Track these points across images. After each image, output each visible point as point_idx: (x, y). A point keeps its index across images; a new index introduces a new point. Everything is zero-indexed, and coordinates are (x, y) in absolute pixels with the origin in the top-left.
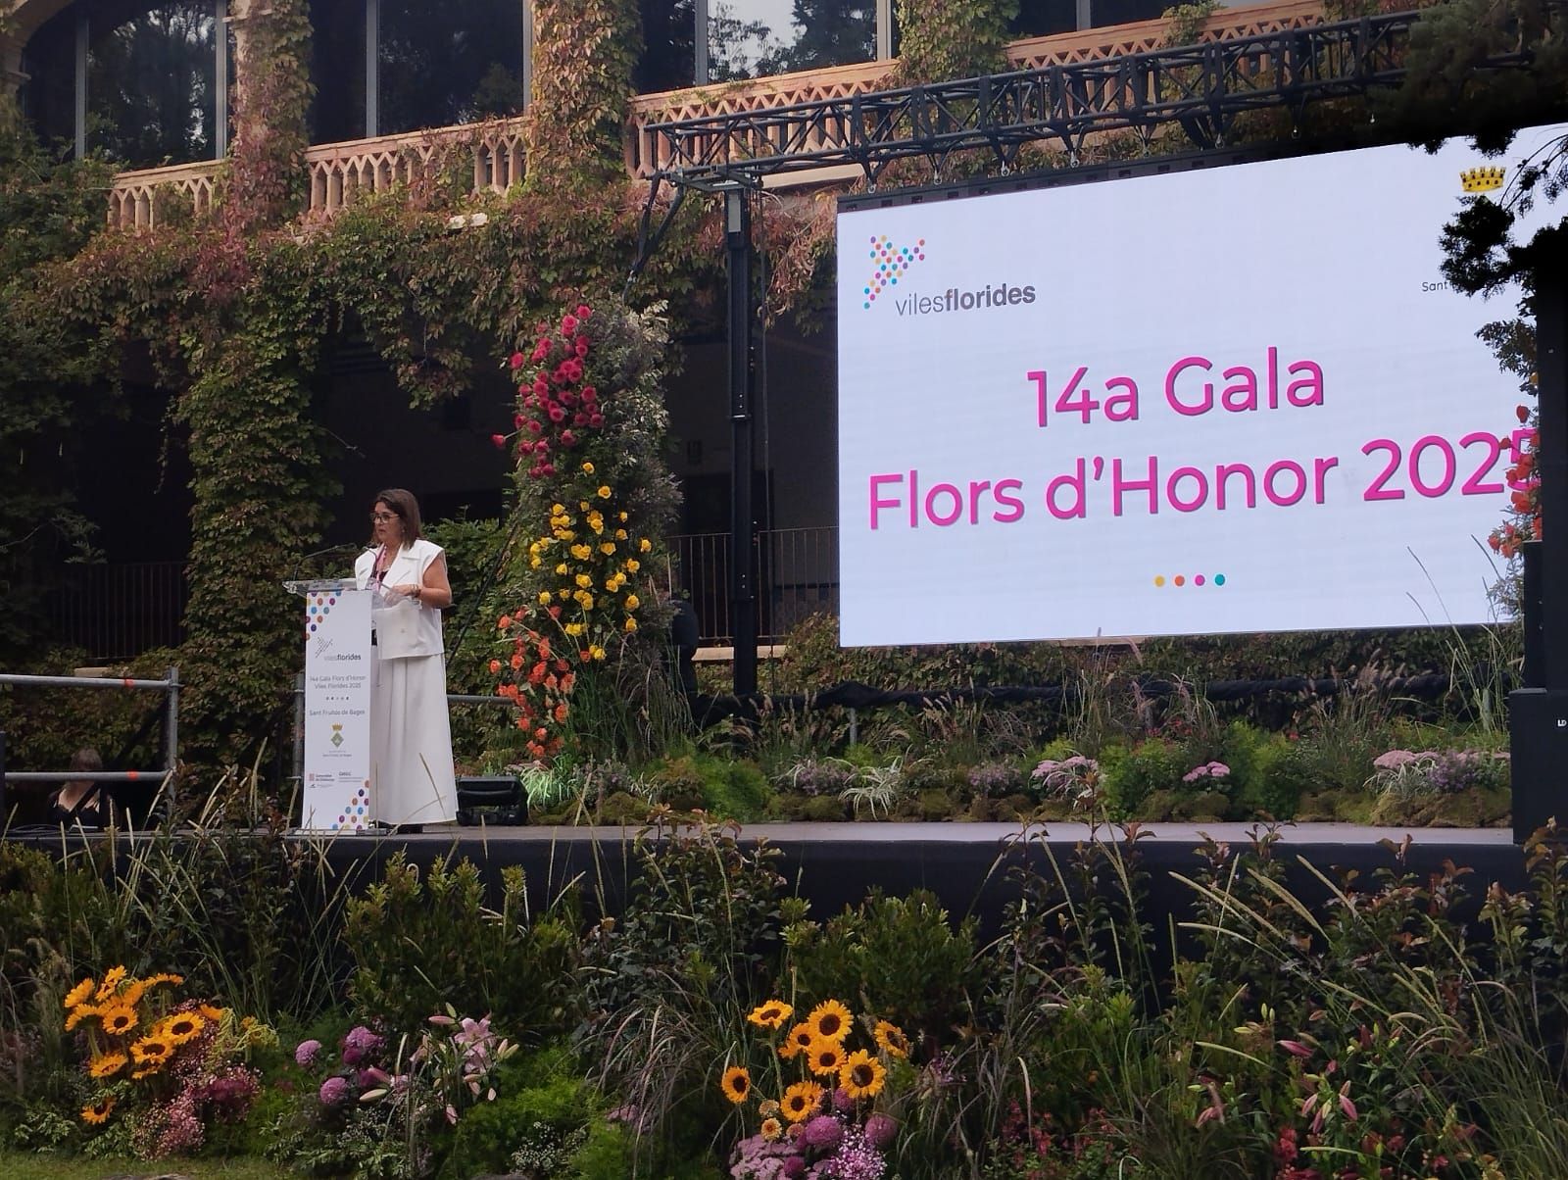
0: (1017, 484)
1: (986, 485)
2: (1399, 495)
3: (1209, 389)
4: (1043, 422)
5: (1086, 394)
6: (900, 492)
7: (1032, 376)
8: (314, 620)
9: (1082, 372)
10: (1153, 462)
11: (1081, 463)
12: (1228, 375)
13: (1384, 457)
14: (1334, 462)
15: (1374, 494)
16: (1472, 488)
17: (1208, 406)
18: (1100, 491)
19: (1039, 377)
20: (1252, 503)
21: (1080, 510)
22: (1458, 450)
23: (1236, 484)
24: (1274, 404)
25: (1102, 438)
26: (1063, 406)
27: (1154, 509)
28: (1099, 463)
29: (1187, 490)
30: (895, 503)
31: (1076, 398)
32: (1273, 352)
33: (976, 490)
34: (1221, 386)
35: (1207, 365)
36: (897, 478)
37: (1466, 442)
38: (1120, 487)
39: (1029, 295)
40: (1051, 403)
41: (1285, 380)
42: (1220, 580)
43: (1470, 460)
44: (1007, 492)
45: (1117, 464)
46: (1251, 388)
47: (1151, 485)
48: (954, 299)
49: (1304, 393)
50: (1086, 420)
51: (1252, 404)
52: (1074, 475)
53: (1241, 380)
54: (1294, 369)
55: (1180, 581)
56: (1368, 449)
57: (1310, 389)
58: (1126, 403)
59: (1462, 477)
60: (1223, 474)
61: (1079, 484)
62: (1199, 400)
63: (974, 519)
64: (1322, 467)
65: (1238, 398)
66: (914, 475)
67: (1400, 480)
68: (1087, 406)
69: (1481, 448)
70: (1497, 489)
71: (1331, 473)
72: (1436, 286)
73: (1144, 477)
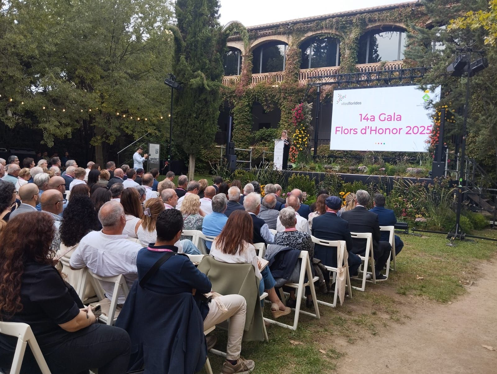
0: (357, 129)
1: (352, 129)
2: (410, 134)
3: (385, 118)
4: (361, 121)
5: (367, 117)
6: (340, 129)
7: (360, 115)
8: (276, 144)
9: (367, 114)
10: (376, 127)
11: (366, 127)
12: (388, 116)
13: (409, 129)
14: (402, 129)
15: (407, 133)
16: (421, 133)
17: (385, 120)
18: (368, 131)
19: (361, 115)
20: (390, 134)
21: (365, 133)
22: (419, 128)
23: (388, 131)
24: (394, 120)
25: (369, 123)
26: (364, 119)
27: (376, 134)
28: (368, 127)
29: (381, 131)
30: (339, 131)
31: (366, 118)
32: (395, 113)
33: (351, 130)
35: (385, 114)
36: (340, 127)
37: (421, 127)
38: (371, 130)
39: (360, 103)
40: (363, 118)
41: (396, 117)
43: (421, 130)
44: (355, 130)
45: (371, 127)
46: (391, 118)
47: (376, 130)
48: (350, 103)
49: (398, 119)
50: (367, 121)
51: (391, 120)
52: (365, 128)
53: (390, 117)
55: (379, 144)
56: (407, 127)
57: (400, 118)
58: (373, 119)
59: (420, 132)
60: (386, 129)
61: (366, 130)
62: (384, 119)
63: (350, 134)
64: (400, 129)
65: (389, 119)
66: (342, 127)
67: (411, 132)
68: (367, 119)
69: (423, 128)
70: (424, 134)
71: (401, 130)
72: (418, 106)
73: (375, 129)
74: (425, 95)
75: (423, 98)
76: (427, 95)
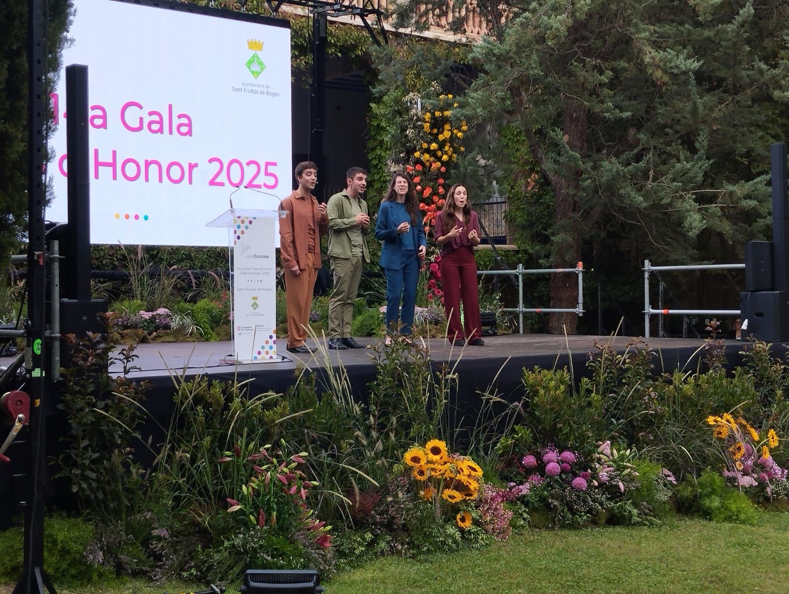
2: (222, 184)
3: (141, 119)
10: (114, 153)
12: (151, 114)
13: (216, 165)
14: (196, 165)
15: (212, 183)
16: (250, 185)
17: (140, 128)
20: (161, 180)
22: (245, 167)
24: (171, 132)
27: (115, 178)
29: (131, 170)
32: (170, 107)
34: (147, 119)
35: (140, 107)
37: (249, 163)
38: (97, 164)
41: (176, 122)
42: (146, 218)
43: (250, 172)
45: (97, 152)
46: (161, 122)
47: (113, 165)
49: (183, 129)
51: (161, 130)
53: (156, 118)
54: (180, 116)
55: (127, 217)
56: (211, 161)
57: (187, 128)
58: (102, 119)
59: (247, 180)
60: (148, 164)
62: (136, 125)
64: (192, 167)
65: (155, 127)
67: (222, 178)
69: (254, 167)
70: (259, 186)
71: (195, 170)
72: (238, 90)
73: (110, 160)
74: (253, 57)
75: (249, 68)
76: (258, 58)
